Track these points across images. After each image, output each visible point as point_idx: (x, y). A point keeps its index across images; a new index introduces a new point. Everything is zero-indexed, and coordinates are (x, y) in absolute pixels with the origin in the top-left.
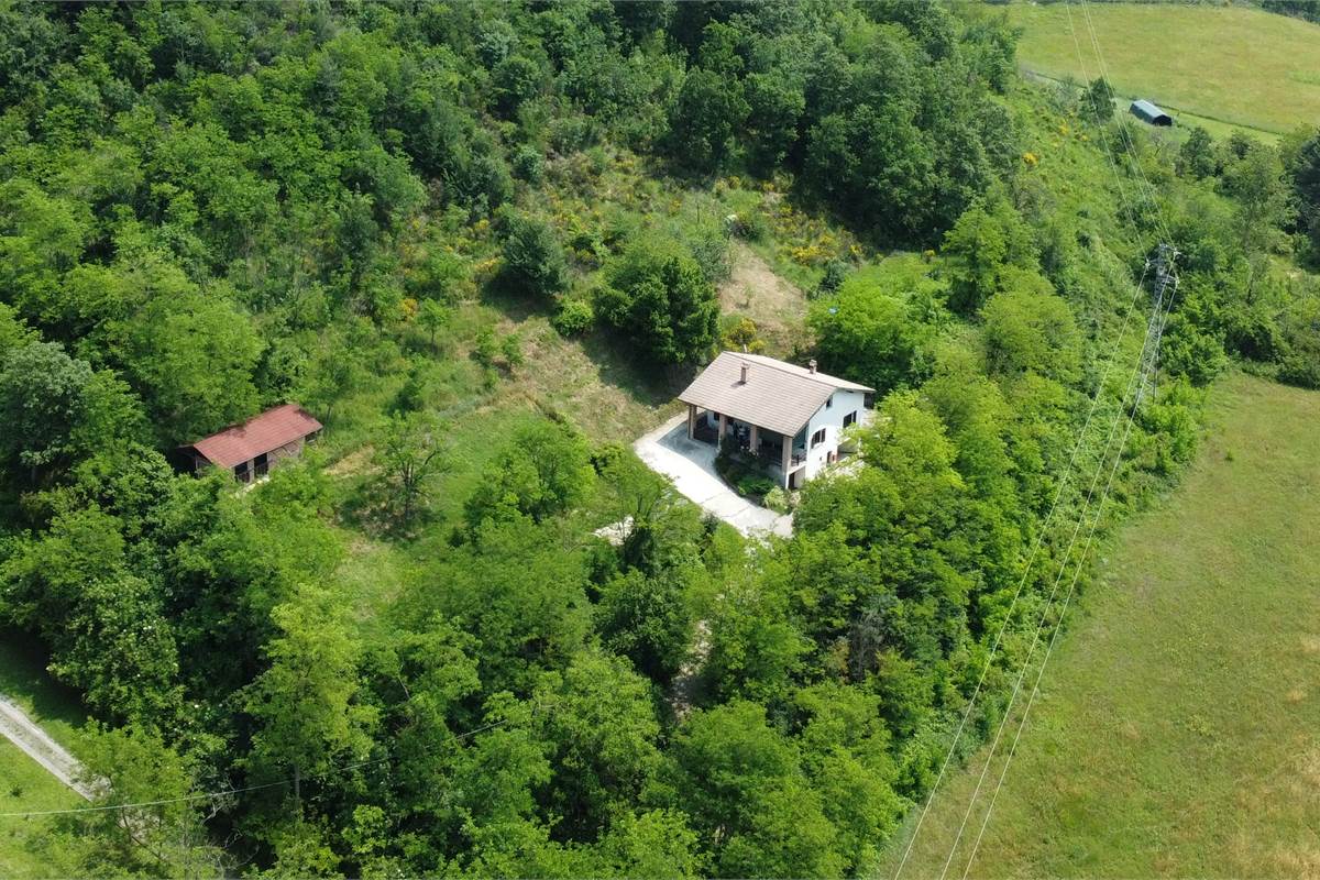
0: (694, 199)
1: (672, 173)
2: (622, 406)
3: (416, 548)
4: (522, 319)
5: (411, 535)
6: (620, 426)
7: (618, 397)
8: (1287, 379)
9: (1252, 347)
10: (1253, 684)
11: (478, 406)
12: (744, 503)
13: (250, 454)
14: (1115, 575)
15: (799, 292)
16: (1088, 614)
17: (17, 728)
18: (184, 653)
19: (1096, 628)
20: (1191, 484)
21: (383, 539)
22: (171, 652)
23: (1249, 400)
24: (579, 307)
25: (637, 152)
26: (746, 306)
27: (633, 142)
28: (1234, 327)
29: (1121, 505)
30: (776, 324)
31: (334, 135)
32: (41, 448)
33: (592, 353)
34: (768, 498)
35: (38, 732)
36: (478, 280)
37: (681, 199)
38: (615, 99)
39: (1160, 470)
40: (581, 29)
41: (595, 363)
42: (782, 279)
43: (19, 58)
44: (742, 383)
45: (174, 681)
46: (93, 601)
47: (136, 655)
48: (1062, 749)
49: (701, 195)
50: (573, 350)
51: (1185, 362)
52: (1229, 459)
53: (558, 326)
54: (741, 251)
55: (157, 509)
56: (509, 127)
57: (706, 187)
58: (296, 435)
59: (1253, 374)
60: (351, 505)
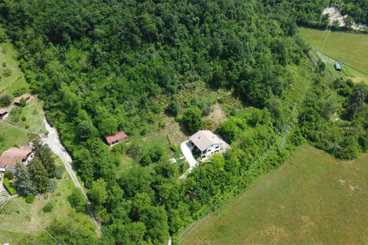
0: (213, 93)
1: (210, 87)
2: (182, 136)
3: (136, 160)
4: (170, 117)
5: (136, 157)
6: (180, 139)
7: (181, 134)
8: (316, 147)
9: (312, 139)
10: (267, 212)
11: (156, 134)
12: (194, 159)
13: (114, 140)
14: (254, 185)
15: (225, 115)
16: (245, 191)
17: (74, 177)
18: (94, 174)
19: (245, 195)
20: (281, 168)
21: (131, 157)
22: (92, 173)
23: (305, 150)
24: (180, 117)
25: (205, 82)
26: (213, 117)
27: (205, 80)
28: (309, 135)
29: (263, 171)
30: (217, 122)
31: (146, 80)
32: (84, 136)
33: (180, 125)
34: (197, 159)
35: (76, 178)
36: (164, 109)
37: (210, 93)
38: (204, 72)
39: (274, 165)
40: (201, 57)
41: (180, 126)
42: (223, 112)
43: (100, 60)
44: (199, 138)
45: (92, 177)
46: (84, 163)
47: (88, 172)
48: (226, 216)
49: (214, 92)
50: (177, 124)
51: (295, 140)
52: (292, 164)
53: (175, 119)
54: (217, 105)
55: (97, 149)
56: (181, 76)
57: (216, 91)
58: (123, 138)
59: (310, 144)
60: (128, 150)
